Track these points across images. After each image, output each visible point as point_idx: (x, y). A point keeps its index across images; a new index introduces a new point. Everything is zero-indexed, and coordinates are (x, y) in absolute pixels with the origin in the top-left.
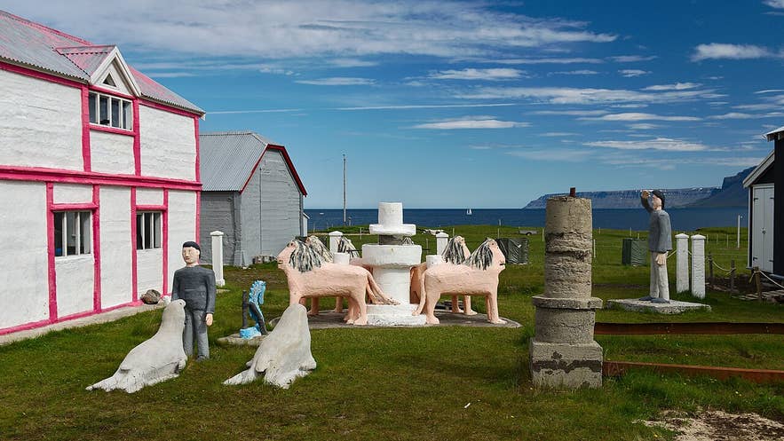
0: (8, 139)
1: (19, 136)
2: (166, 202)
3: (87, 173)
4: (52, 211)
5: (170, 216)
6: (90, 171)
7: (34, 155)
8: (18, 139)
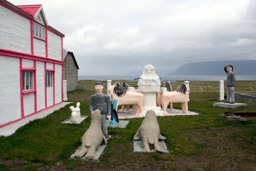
0: (7, 38)
1: (10, 37)
2: (54, 68)
3: (32, 55)
4: (22, 70)
5: (55, 74)
6: (33, 54)
7: (16, 46)
8: (10, 38)
